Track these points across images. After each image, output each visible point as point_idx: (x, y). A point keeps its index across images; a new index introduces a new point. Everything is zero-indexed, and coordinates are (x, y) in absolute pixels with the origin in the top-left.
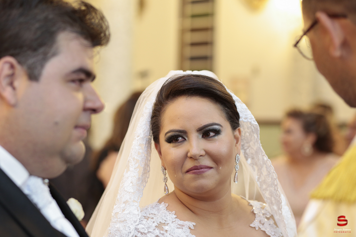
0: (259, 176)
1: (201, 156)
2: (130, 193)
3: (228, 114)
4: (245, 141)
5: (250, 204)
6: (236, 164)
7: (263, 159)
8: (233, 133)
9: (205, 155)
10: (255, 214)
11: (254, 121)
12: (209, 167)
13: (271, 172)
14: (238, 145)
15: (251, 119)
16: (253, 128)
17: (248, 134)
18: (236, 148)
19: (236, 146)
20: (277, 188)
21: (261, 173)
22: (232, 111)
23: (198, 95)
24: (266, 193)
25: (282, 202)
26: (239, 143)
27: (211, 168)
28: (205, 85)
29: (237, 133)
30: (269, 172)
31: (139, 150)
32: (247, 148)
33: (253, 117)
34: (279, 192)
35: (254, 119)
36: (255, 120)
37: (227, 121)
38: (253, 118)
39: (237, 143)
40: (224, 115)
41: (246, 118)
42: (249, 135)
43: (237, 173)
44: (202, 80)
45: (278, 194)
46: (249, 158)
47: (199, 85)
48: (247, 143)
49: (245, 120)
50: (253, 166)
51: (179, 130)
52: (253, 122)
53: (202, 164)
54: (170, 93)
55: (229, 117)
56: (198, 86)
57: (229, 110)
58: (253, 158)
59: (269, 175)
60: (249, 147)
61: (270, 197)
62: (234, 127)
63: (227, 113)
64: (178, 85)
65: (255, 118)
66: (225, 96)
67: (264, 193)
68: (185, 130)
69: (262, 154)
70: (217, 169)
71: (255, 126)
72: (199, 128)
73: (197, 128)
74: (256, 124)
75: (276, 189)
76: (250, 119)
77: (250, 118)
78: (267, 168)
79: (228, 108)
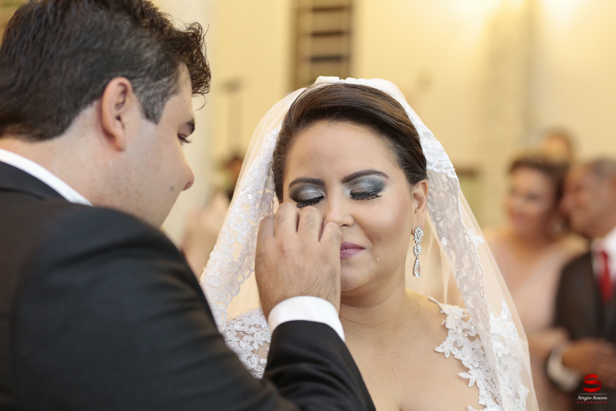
0: (458, 270)
1: (345, 225)
2: (214, 288)
3: (402, 155)
4: (437, 207)
5: (442, 312)
6: (415, 244)
7: (465, 241)
8: (411, 190)
9: (353, 225)
10: (447, 330)
11: (452, 172)
12: (358, 246)
13: (475, 264)
14: (420, 211)
15: (449, 168)
16: (451, 185)
17: (442, 195)
18: (415, 215)
19: (415, 212)
20: (483, 293)
21: (461, 264)
22: (410, 152)
23: (348, 120)
24: (467, 299)
25: (489, 318)
26: (422, 208)
27: (362, 248)
28: (363, 103)
29: (419, 189)
30: (473, 264)
31: (240, 215)
32: (441, 220)
33: (452, 166)
34: (485, 300)
35: (453, 170)
36: (454, 172)
37: (398, 167)
38: (451, 168)
39: (419, 207)
40: (394, 156)
41: (438, 167)
42: (446, 196)
43: (417, 260)
44: (358, 93)
45: (484, 304)
46: (443, 237)
47: (351, 102)
48: (440, 210)
49: (436, 169)
50: (448, 252)
51: (311, 179)
52: (450, 175)
53: (347, 241)
54: (303, 113)
55: (403, 161)
56: (348, 104)
57: (403, 149)
58: (449, 238)
59: (472, 268)
60: (443, 217)
61: (473, 307)
62: (413, 178)
63: (400, 154)
64: (315, 100)
65: (454, 168)
66: (398, 124)
67: (465, 299)
68: (321, 180)
69: (463, 231)
70: (372, 251)
71: (453, 182)
72: (345, 178)
73: (342, 177)
74: (455, 179)
75: (482, 295)
76: (445, 169)
77: (446, 166)
78: (469, 255)
79: (403, 145)
